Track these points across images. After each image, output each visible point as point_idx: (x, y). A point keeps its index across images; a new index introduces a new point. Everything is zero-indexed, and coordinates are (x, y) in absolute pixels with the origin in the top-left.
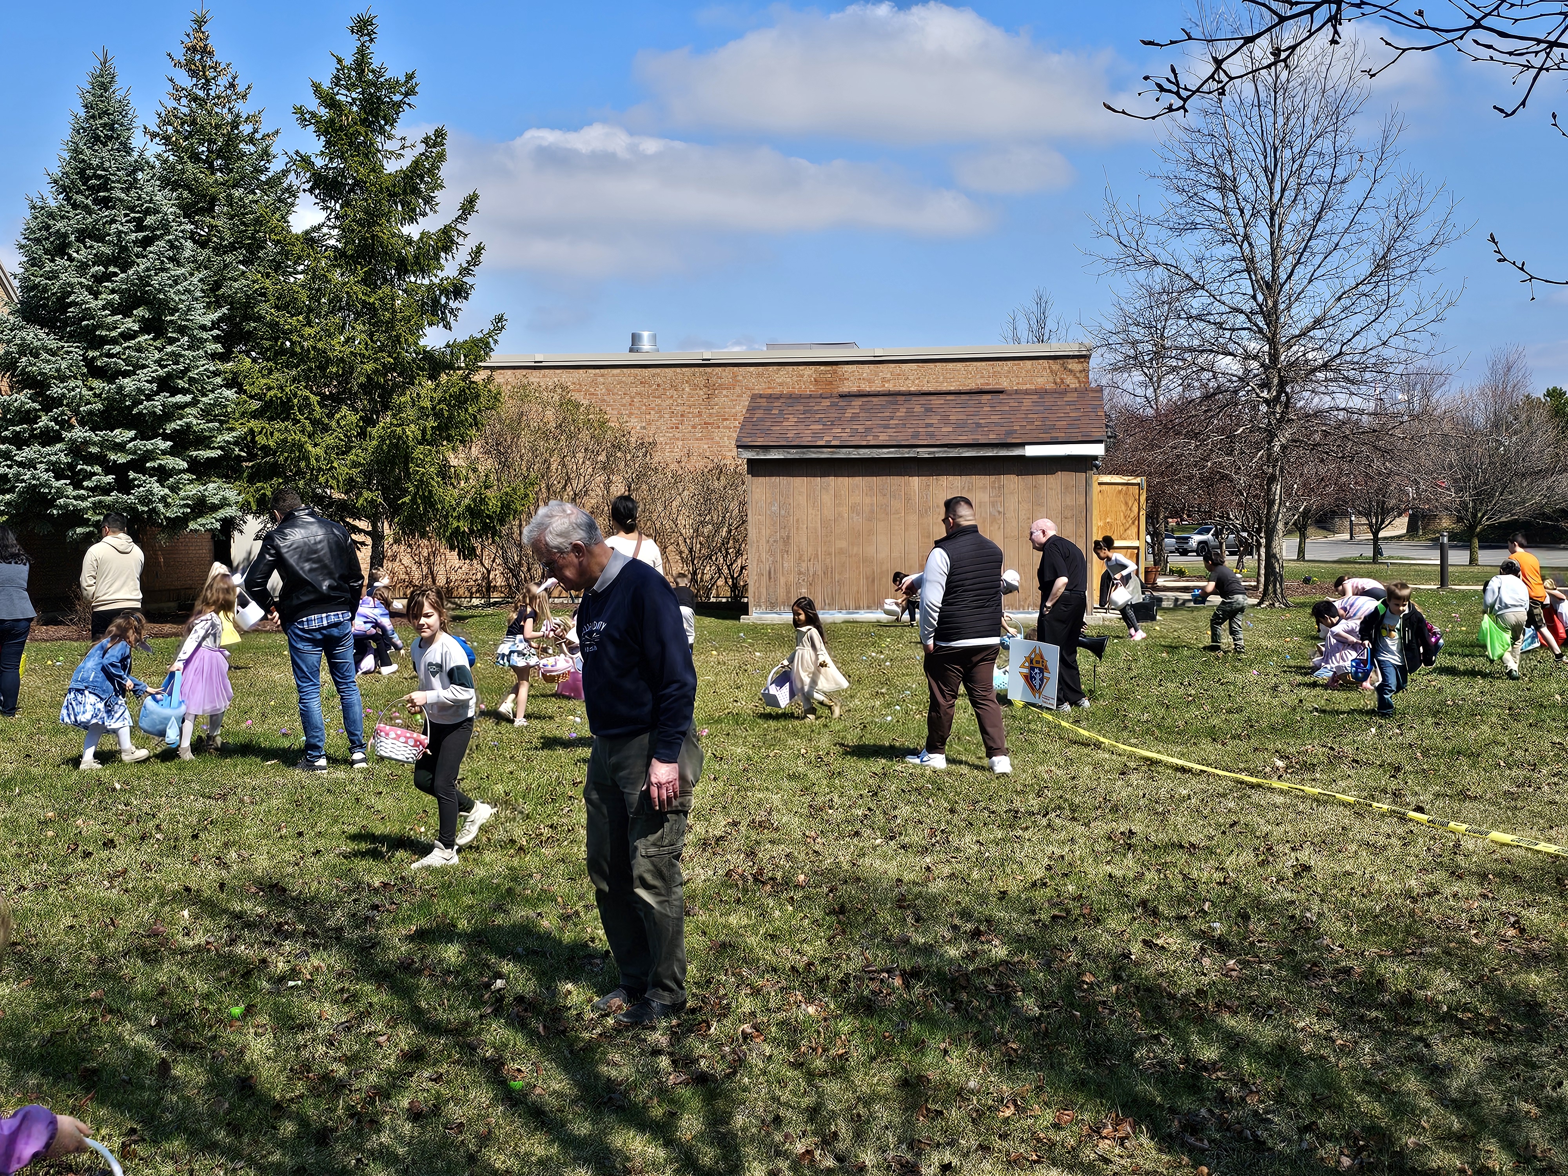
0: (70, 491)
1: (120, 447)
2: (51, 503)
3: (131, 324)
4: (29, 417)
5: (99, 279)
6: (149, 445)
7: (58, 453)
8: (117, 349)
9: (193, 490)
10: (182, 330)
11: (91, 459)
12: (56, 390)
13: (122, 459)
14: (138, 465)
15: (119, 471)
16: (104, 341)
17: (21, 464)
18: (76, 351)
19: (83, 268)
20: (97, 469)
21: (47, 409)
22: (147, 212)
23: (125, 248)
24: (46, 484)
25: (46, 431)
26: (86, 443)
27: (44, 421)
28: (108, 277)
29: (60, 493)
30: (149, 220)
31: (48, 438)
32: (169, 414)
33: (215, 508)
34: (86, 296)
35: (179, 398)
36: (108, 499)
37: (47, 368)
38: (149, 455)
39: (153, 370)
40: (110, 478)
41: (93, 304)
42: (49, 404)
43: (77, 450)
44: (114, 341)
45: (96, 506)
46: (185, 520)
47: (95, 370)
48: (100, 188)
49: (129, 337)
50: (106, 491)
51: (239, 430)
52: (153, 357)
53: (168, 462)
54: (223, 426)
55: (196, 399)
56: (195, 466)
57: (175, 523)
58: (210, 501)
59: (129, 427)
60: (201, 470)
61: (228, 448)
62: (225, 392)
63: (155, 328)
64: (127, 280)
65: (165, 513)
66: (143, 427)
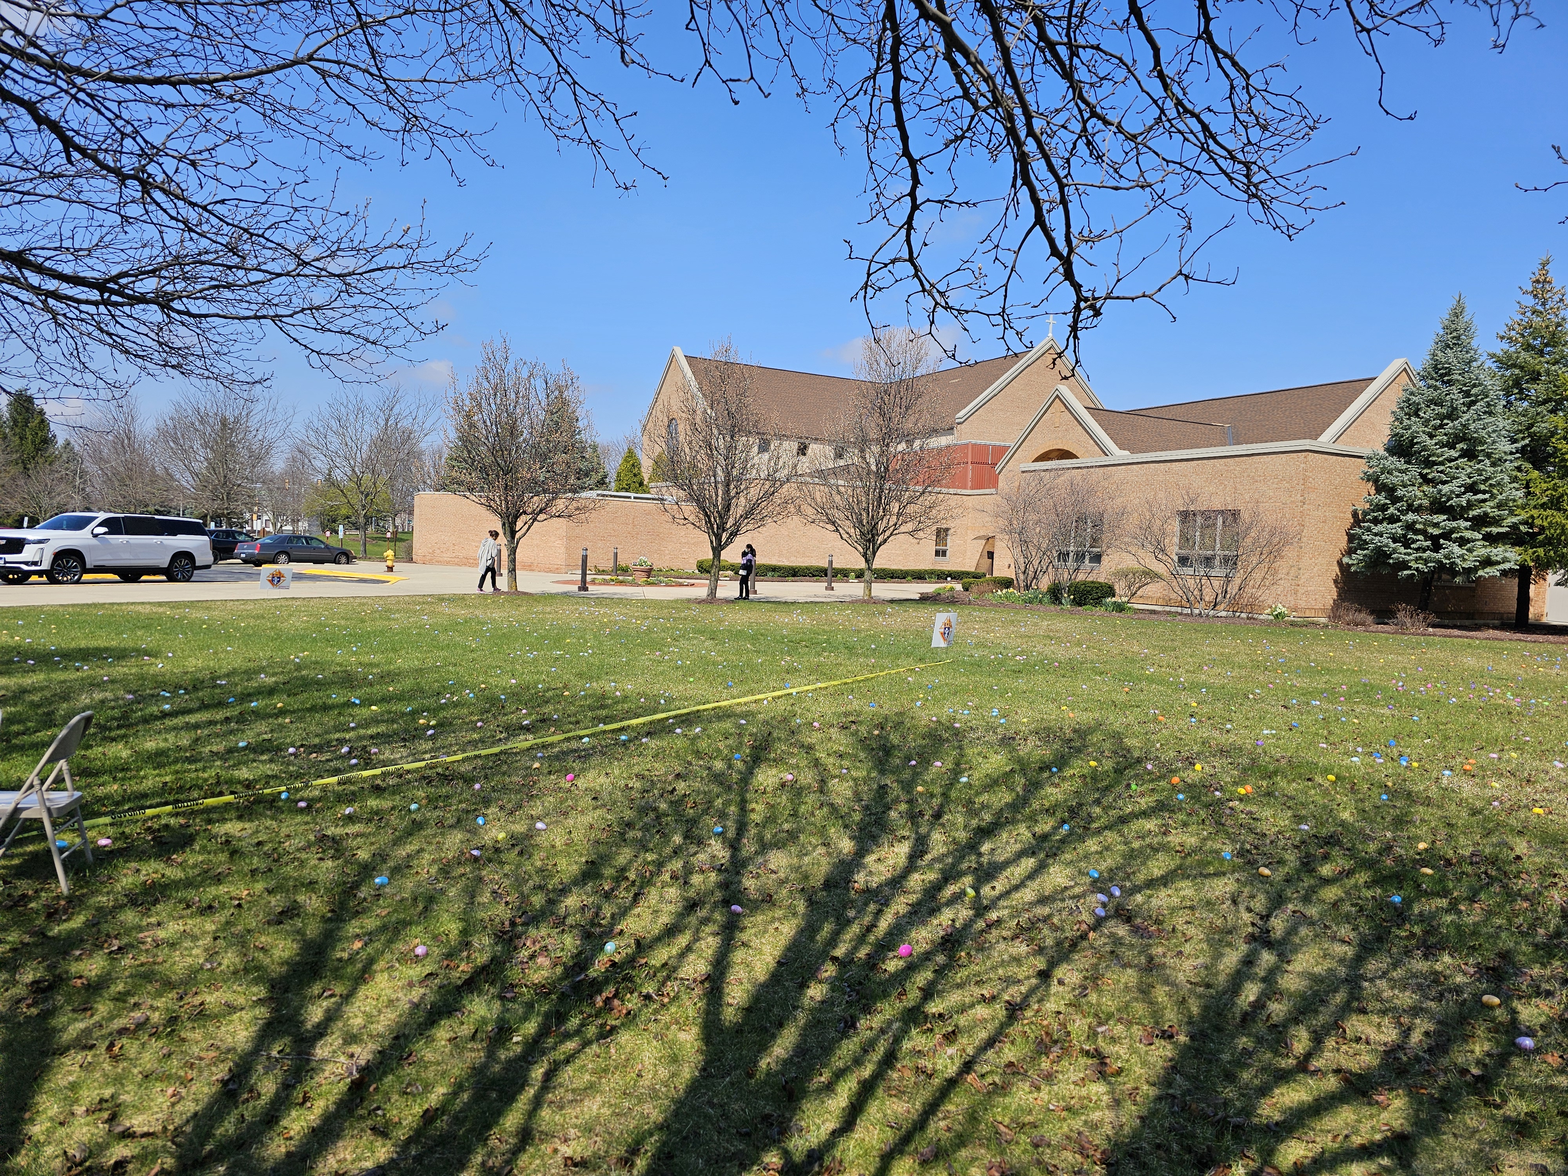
0: (1402, 550)
1: (1436, 525)
2: (1389, 556)
3: (1454, 453)
4: (1383, 508)
5: (1436, 428)
6: (1454, 524)
7: (1397, 529)
8: (1441, 468)
9: (1483, 552)
10: (1489, 456)
11: (1417, 532)
12: (1399, 493)
13: (1436, 532)
14: (1447, 536)
15: (1435, 539)
16: (1435, 463)
17: (1376, 535)
18: (1414, 471)
19: (1426, 423)
20: (1421, 537)
21: (1393, 503)
22: (1474, 386)
23: (1456, 409)
24: (1386, 546)
25: (1392, 515)
26: (1414, 523)
27: (1392, 510)
28: (1441, 426)
29: (1395, 551)
30: (1473, 392)
31: (1393, 520)
32: (1470, 505)
33: (1498, 563)
34: (1425, 437)
35: (1480, 496)
36: (1425, 555)
37: (1395, 480)
38: (1453, 531)
39: (1464, 479)
40: (1429, 543)
41: (1429, 442)
42: (1395, 500)
43: (1410, 527)
44: (1442, 463)
45: (1417, 560)
46: (1475, 569)
47: (1426, 480)
48: (1446, 375)
49: (1451, 461)
50: (1424, 551)
51: (1524, 515)
52: (1465, 472)
53: (1468, 534)
54: (1512, 513)
55: (1493, 497)
56: (1488, 538)
57: (1468, 571)
58: (1494, 558)
59: (1443, 513)
60: (1492, 539)
61: (1514, 527)
62: (1514, 492)
63: (1470, 454)
64: (1454, 427)
65: (1461, 565)
66: (1454, 513)
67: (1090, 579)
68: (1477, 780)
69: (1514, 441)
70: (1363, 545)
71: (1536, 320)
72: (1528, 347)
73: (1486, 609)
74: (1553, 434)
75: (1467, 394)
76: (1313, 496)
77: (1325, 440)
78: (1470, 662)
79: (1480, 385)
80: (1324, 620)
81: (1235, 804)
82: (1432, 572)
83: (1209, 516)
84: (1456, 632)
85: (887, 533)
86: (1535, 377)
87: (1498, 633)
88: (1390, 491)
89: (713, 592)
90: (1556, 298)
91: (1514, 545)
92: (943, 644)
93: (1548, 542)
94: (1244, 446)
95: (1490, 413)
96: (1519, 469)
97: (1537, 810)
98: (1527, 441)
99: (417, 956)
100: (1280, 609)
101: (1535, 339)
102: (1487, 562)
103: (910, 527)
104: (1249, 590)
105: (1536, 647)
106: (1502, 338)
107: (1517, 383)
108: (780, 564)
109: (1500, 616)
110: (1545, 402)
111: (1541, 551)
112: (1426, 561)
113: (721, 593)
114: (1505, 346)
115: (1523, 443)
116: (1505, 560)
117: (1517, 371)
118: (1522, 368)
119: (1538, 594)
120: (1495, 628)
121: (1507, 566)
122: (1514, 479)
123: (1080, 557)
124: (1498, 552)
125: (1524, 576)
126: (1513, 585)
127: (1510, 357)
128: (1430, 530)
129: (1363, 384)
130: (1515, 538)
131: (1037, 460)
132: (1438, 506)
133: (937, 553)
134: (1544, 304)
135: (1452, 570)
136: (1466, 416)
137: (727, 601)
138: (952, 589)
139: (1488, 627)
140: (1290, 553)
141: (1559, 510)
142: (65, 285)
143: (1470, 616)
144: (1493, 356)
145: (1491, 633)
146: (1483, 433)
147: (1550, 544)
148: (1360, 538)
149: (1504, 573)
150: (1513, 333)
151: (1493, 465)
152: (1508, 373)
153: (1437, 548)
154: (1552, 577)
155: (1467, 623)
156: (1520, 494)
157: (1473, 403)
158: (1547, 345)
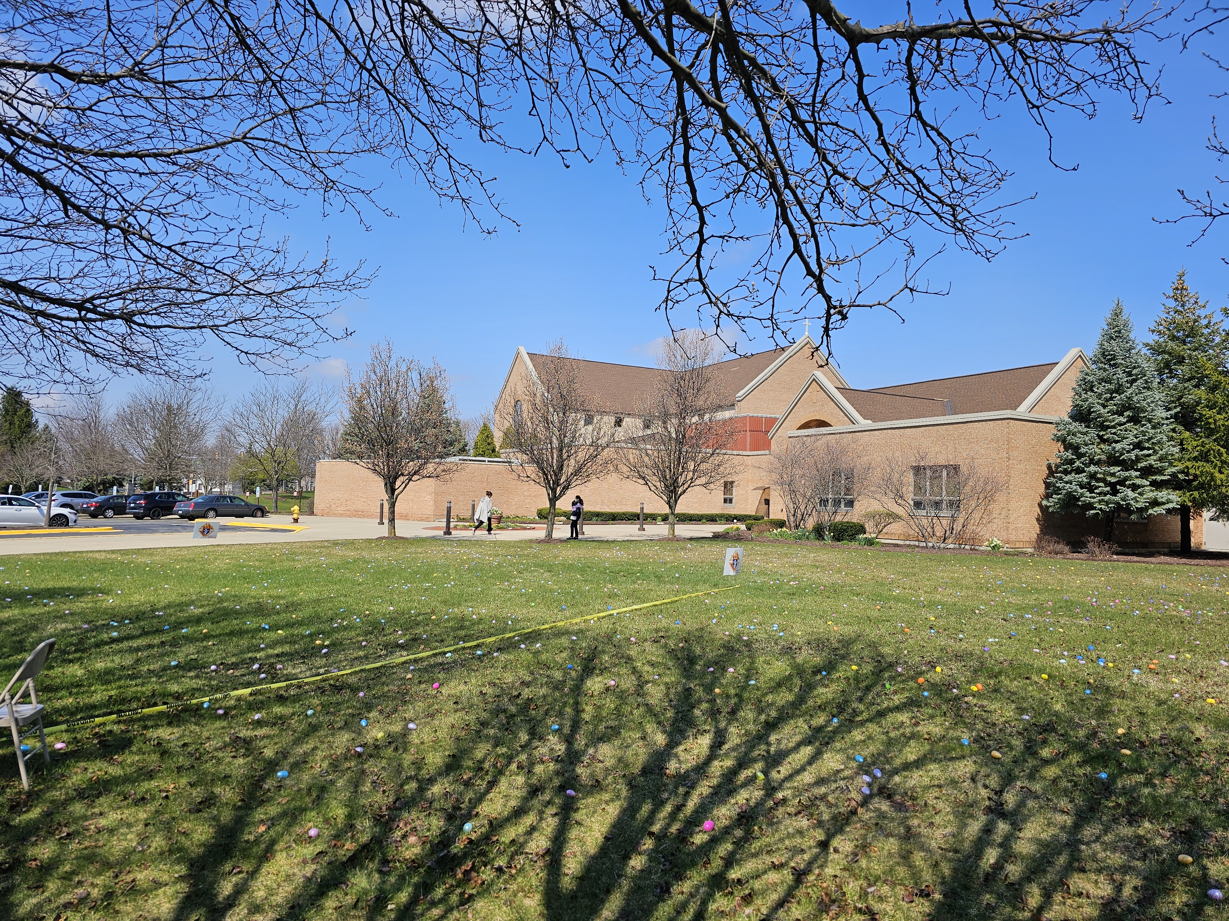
0: (1088, 494)
1: (1113, 475)
2: (1078, 499)
3: (1122, 419)
4: (1071, 462)
5: (1107, 400)
6: (1127, 474)
7: (1083, 478)
8: (1114, 431)
9: (1151, 495)
10: (1150, 421)
11: (1098, 480)
12: (1083, 450)
13: (1113, 480)
14: (1122, 482)
15: (1113, 485)
16: (1108, 427)
17: (1067, 483)
18: (1093, 433)
19: (1099, 396)
20: (1101, 484)
21: (1079, 458)
22: (1134, 368)
23: (1122, 385)
24: (1076, 491)
25: (1078, 467)
26: (1096, 473)
27: (1077, 463)
28: (1111, 398)
29: (1082, 495)
30: (1134, 372)
31: (1079, 471)
32: (1138, 459)
33: (1164, 504)
34: (1099, 407)
35: (1146, 452)
36: (1106, 498)
37: (1079, 441)
38: (1126, 479)
39: (1131, 439)
40: (1108, 489)
41: (1102, 411)
42: (1080, 456)
43: (1093, 476)
44: (1114, 427)
45: (1100, 502)
46: (1146, 509)
47: (1103, 440)
48: (1111, 359)
49: (1121, 425)
50: (1105, 495)
51: (1180, 466)
52: (1133, 433)
53: (1138, 482)
54: (1171, 465)
55: (1155, 452)
56: (1154, 484)
57: (1141, 510)
58: (1160, 500)
59: (1118, 465)
60: (1157, 485)
61: (1174, 475)
62: (1172, 449)
63: (1135, 420)
64: (1121, 399)
65: (1135, 505)
66: (1126, 465)
67: (846, 520)
68: (1161, 677)
69: (1168, 409)
70: (1057, 491)
71: (1178, 317)
72: (1174, 338)
73: (1157, 540)
74: (1198, 403)
75: (1129, 374)
76: (1016, 453)
77: (1022, 410)
78: (1148, 582)
79: (1139, 367)
80: (1030, 550)
81: (969, 699)
82: (1113, 511)
83: (936, 469)
84: (1135, 558)
85: (686, 486)
86: (1181, 360)
87: (1168, 559)
88: (1075, 448)
89: (550, 534)
90: (1192, 301)
91: (1175, 489)
92: (732, 573)
93: (1201, 486)
94: (960, 416)
95: (1148, 388)
96: (1174, 430)
97: (1210, 700)
98: (1178, 409)
99: (310, 837)
100: (996, 542)
101: (1178, 332)
102: (1155, 503)
103: (703, 480)
104: (970, 527)
105: (1199, 570)
106: (1153, 331)
107: (1167, 365)
108: (602, 510)
109: (1168, 545)
110: (1189, 379)
111: (1196, 494)
112: (1107, 503)
113: (556, 535)
114: (1157, 338)
115: (1175, 411)
116: (1169, 501)
117: (1166, 356)
118: (1170, 354)
119: (1197, 527)
120: (1165, 554)
121: (1170, 506)
122: (1171, 439)
123: (837, 503)
124: (1163, 495)
125: (1184, 513)
126: (1177, 521)
127: (1160, 346)
128: (1109, 479)
129: (1049, 367)
130: (1174, 484)
131: (801, 428)
132: (1114, 460)
133: (725, 501)
134: (1183, 306)
135: (1128, 510)
136: (1130, 391)
137: (561, 541)
138: (738, 529)
139: (1160, 554)
140: (1000, 497)
141: (1208, 461)
142: (52, 306)
143: (1145, 545)
144: (1147, 345)
145: (1163, 558)
146: (1144, 404)
147: (1203, 488)
148: (1054, 486)
149: (1169, 511)
150: (1161, 328)
151: (1154, 427)
152: (1160, 358)
153: (1115, 492)
154: (1207, 514)
155: (1143, 551)
156: (1177, 449)
157: (1135, 381)
158: (1188, 336)
